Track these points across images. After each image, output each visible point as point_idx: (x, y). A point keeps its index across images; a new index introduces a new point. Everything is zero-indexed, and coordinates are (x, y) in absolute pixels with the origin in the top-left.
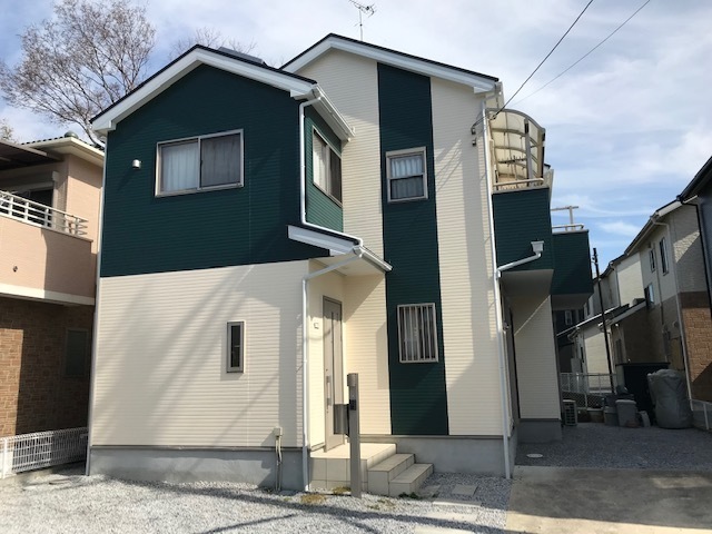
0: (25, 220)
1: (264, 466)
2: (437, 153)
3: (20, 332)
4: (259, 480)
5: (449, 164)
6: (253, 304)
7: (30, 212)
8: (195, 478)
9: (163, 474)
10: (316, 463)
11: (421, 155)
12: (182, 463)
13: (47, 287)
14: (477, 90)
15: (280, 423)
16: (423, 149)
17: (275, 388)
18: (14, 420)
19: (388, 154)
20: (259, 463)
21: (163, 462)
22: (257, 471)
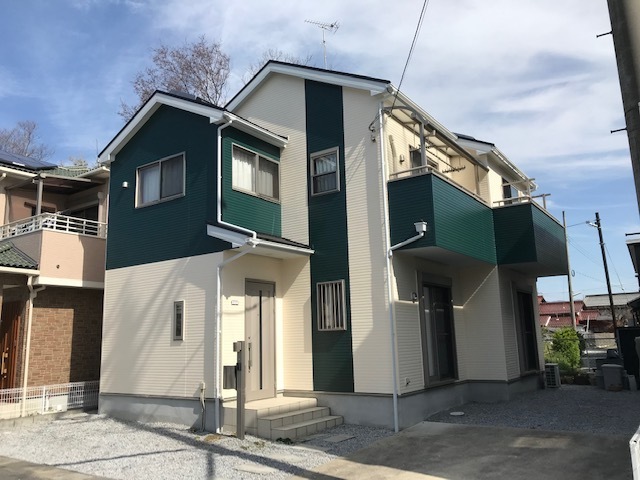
0: (67, 231)
1: (195, 412)
2: (347, 151)
3: (71, 311)
4: (192, 422)
5: (356, 160)
6: (190, 288)
7: (70, 225)
8: (155, 420)
9: (137, 416)
10: (226, 412)
11: (334, 154)
12: (149, 408)
13: (85, 278)
14: (374, 92)
15: (205, 380)
16: (337, 149)
17: (201, 353)
18: (68, 373)
19: (312, 155)
20: (192, 409)
21: (137, 407)
22: (190, 416)
